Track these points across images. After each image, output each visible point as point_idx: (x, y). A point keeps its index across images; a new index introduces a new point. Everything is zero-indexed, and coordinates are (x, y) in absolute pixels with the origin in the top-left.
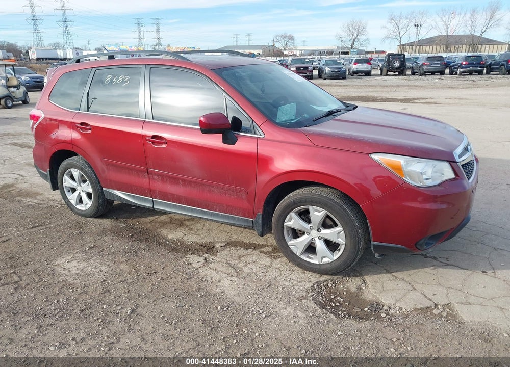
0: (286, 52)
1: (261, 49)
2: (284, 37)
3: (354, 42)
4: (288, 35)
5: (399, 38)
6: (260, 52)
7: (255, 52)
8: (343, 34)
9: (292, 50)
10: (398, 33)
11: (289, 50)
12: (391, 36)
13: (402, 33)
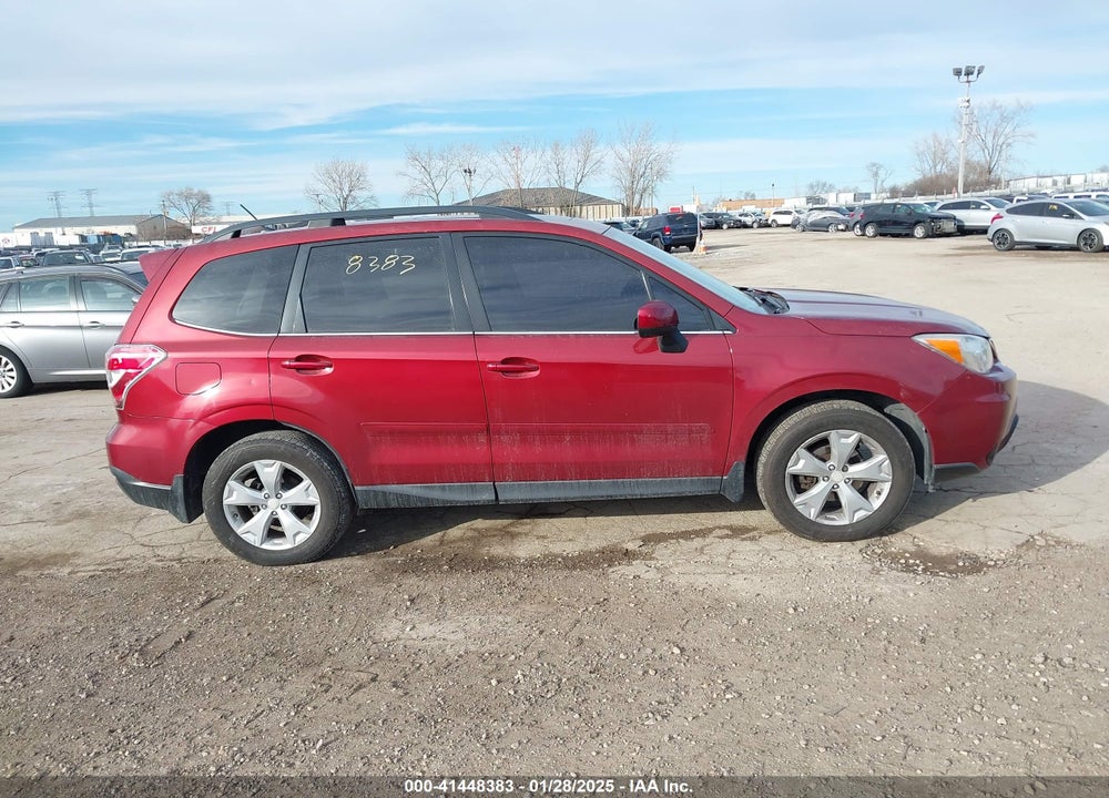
0: (195, 230)
1: (133, 223)
2: (188, 197)
3: (345, 203)
4: (196, 191)
5: (435, 196)
6: (133, 230)
7: (121, 230)
8: (320, 187)
9: (209, 223)
10: (430, 185)
11: (203, 224)
12: (418, 191)
13: (438, 185)
